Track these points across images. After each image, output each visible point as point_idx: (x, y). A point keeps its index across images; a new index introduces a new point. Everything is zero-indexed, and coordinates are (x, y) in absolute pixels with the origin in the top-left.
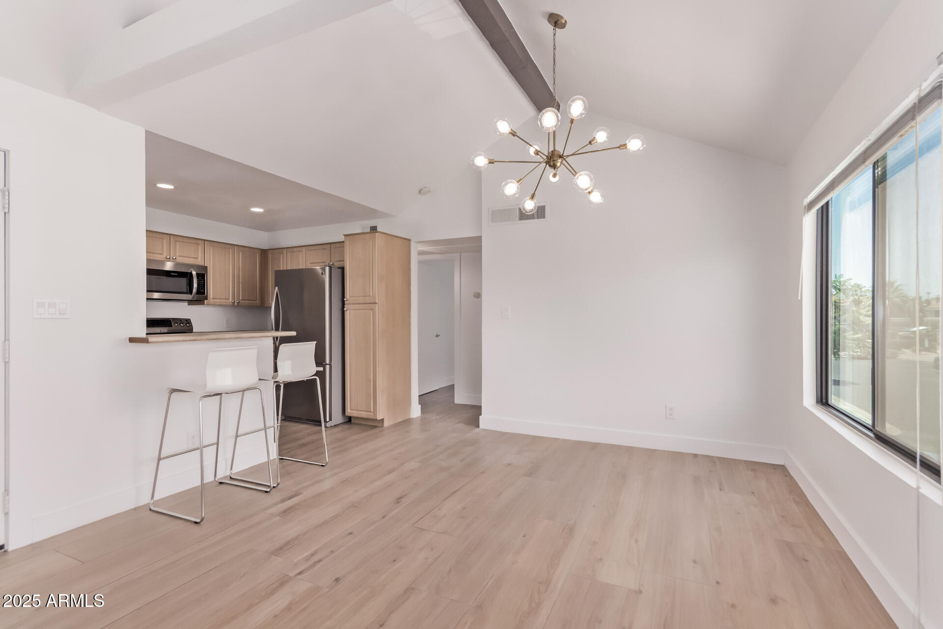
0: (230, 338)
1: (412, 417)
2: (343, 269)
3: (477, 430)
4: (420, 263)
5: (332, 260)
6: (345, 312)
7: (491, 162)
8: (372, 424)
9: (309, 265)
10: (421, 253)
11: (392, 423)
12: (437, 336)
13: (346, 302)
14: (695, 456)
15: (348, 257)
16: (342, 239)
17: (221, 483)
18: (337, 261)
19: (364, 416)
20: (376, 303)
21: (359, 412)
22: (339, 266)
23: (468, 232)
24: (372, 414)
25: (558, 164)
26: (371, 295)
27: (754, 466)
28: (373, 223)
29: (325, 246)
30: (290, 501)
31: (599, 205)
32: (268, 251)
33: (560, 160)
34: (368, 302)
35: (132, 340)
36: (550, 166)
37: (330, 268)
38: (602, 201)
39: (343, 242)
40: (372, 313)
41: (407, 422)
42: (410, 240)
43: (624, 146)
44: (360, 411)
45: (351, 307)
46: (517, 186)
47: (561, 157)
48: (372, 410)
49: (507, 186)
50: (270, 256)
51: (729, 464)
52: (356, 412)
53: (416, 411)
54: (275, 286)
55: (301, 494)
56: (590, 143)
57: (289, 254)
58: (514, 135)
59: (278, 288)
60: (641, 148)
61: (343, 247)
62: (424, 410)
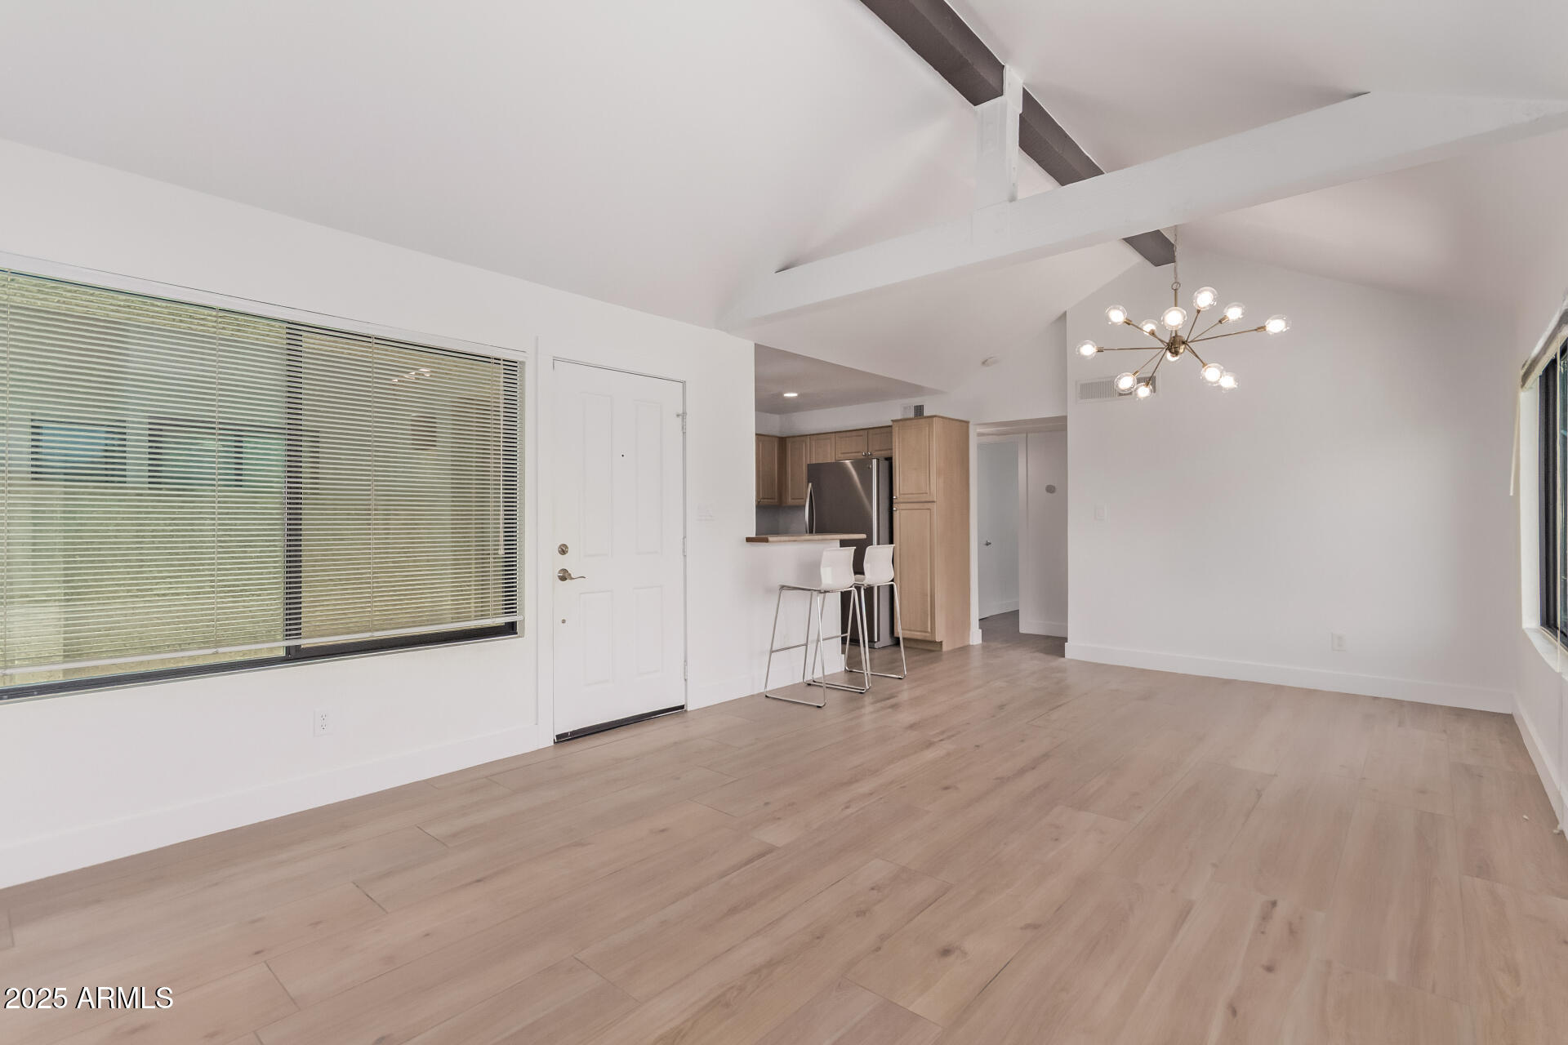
0: (819, 540)
1: (971, 644)
2: (890, 460)
3: (1062, 659)
4: (980, 446)
5: (870, 450)
6: (894, 512)
7: (1100, 350)
8: (926, 647)
9: (840, 455)
10: (980, 435)
11: (950, 648)
12: (988, 544)
13: (894, 501)
14: (1376, 698)
15: (897, 444)
16: (890, 424)
17: (809, 685)
18: (876, 451)
19: (919, 638)
20: (934, 502)
21: (913, 633)
22: (887, 456)
23: (1048, 412)
24: (928, 634)
25: (1181, 351)
26: (928, 492)
27: (1460, 713)
28: (917, 401)
29: (861, 433)
30: (888, 701)
31: (1232, 390)
32: (788, 439)
33: (1183, 347)
34: (923, 500)
35: (749, 540)
36: (1171, 352)
37: (878, 460)
38: (1235, 386)
39: (890, 426)
40: (929, 514)
41: (965, 649)
42: (967, 423)
43: (1263, 328)
44: (914, 631)
45: (902, 506)
46: (1132, 379)
47: (1184, 343)
48: (929, 630)
49: (1122, 380)
50: (789, 445)
51: (1423, 709)
52: (909, 632)
53: (975, 637)
54: (808, 482)
55: (896, 696)
56: (1220, 322)
57: (813, 443)
58: (1129, 324)
59: (812, 485)
60: (1285, 330)
61: (891, 432)
62: (985, 636)
